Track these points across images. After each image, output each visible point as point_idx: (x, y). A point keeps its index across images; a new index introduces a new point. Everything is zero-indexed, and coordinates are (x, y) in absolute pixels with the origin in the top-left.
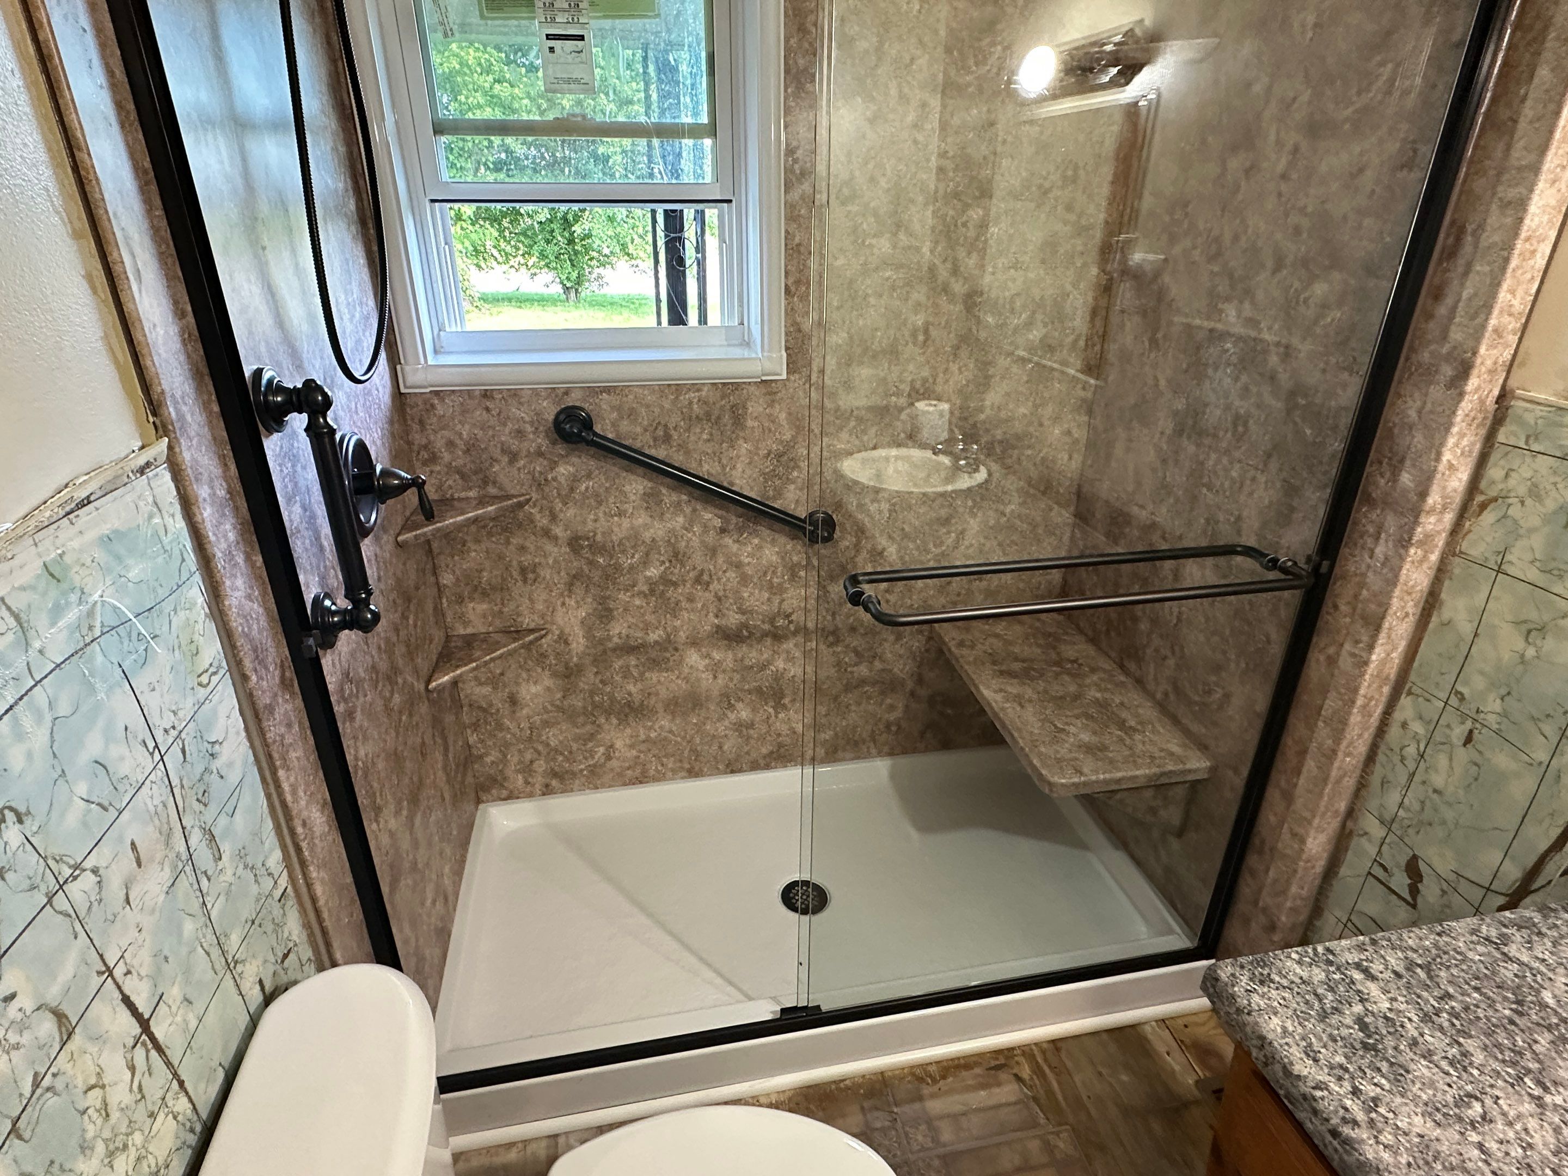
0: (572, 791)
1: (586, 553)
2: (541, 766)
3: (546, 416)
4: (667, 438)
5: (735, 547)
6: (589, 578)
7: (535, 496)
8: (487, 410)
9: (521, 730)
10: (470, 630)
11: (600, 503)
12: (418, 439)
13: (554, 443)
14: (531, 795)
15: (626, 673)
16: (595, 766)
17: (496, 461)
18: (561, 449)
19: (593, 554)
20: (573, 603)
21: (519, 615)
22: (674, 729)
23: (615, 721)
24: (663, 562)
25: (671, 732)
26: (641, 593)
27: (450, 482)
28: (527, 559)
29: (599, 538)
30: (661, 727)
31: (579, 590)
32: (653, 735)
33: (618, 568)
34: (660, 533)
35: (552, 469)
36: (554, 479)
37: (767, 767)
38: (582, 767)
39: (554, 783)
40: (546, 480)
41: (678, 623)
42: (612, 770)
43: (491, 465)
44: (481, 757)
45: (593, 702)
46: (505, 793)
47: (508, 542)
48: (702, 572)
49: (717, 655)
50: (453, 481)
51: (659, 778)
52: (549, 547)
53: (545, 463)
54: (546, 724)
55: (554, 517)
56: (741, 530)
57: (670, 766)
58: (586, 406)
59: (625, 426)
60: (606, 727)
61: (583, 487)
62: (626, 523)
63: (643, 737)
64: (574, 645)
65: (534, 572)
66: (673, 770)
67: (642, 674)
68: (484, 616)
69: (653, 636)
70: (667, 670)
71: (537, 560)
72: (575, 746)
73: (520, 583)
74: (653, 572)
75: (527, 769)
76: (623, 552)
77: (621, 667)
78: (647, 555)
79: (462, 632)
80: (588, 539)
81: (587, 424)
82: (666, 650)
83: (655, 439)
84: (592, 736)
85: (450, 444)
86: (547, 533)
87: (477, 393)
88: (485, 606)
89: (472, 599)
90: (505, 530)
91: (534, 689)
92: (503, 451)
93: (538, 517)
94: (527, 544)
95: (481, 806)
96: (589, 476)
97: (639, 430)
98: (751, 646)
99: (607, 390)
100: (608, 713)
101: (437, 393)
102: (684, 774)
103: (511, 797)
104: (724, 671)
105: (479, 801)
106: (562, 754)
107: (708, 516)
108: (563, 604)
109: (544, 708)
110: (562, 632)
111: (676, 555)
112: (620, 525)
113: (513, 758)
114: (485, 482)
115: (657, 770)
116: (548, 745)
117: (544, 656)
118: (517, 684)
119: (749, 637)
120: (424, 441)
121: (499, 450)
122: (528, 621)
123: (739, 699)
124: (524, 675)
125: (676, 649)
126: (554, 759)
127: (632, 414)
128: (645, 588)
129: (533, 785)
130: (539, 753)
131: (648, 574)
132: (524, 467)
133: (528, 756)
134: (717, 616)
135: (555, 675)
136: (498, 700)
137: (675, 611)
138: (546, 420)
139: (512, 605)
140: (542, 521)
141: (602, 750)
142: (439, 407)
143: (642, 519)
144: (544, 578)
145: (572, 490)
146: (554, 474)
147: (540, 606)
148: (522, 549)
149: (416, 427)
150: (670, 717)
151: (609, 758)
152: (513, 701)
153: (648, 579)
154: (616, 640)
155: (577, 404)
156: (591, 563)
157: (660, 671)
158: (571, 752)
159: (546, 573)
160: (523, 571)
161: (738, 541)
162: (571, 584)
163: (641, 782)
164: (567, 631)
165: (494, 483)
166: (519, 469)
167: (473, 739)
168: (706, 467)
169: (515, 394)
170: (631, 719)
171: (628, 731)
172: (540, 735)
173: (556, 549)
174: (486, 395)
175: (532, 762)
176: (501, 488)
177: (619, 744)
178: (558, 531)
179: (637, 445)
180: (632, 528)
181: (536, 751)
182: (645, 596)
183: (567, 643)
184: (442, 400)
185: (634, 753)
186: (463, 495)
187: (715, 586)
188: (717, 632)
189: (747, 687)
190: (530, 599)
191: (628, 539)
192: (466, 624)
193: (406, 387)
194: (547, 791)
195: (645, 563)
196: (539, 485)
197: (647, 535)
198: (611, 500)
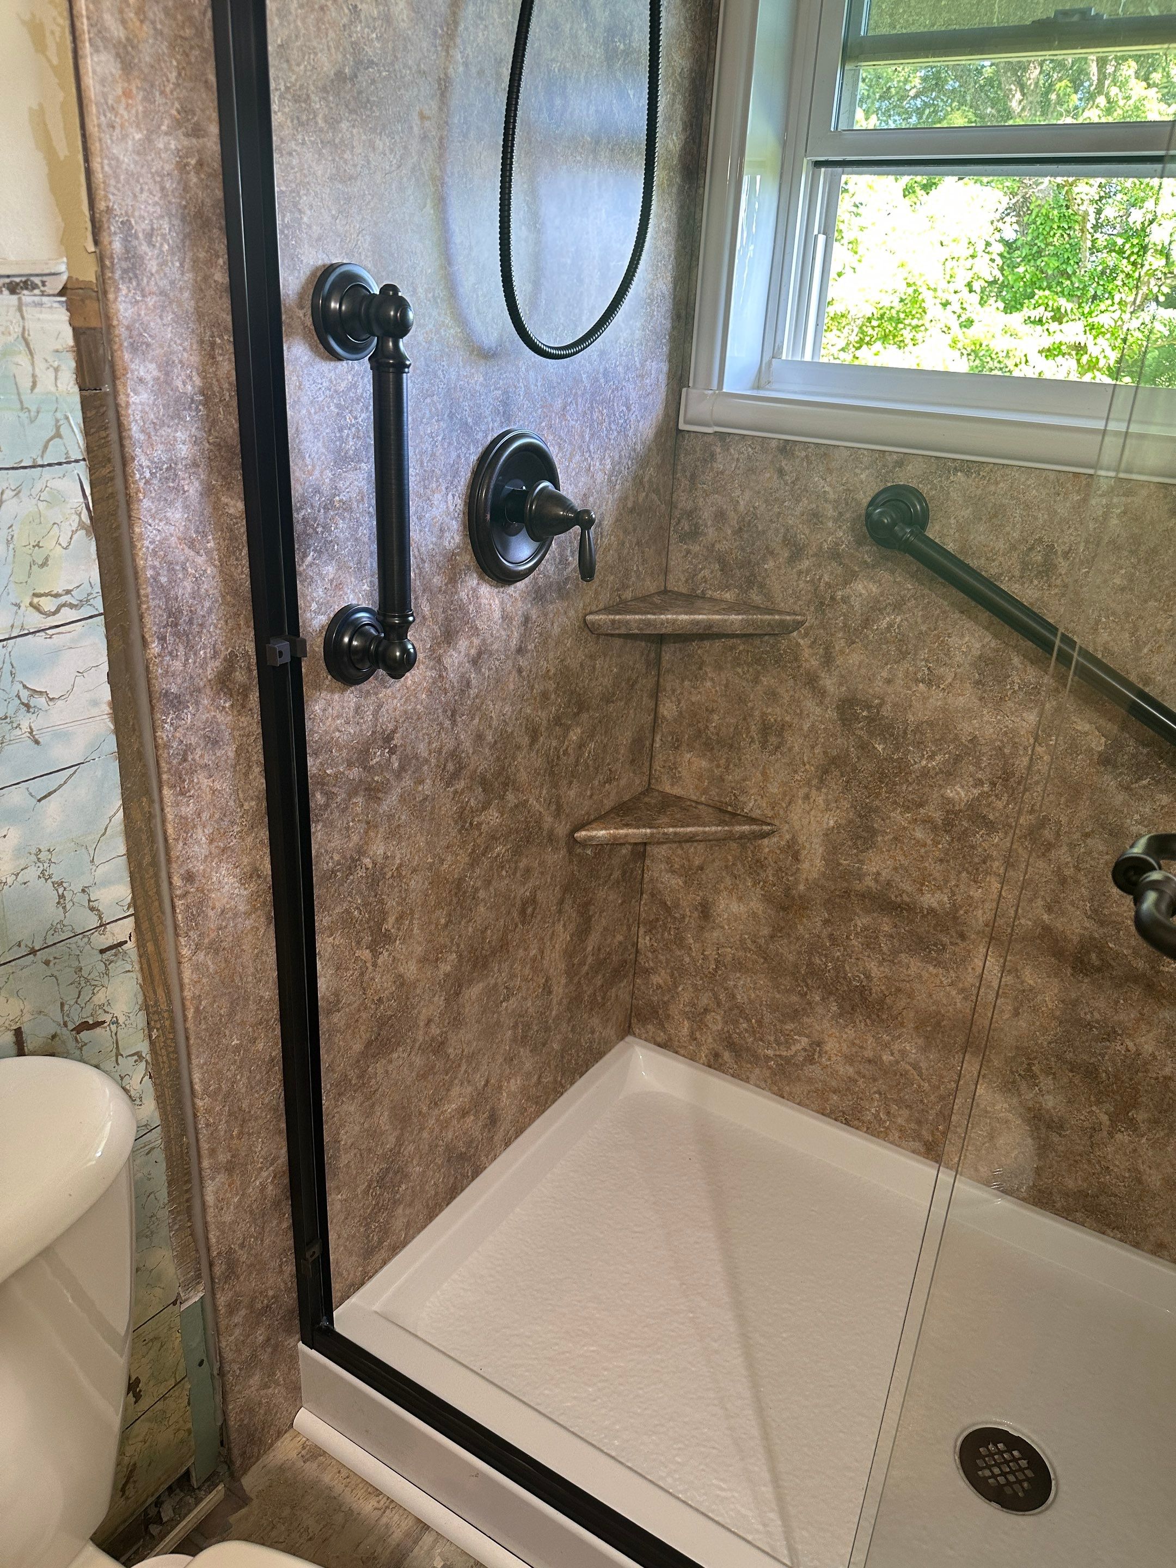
0: (747, 1080)
1: (860, 729)
2: (716, 1022)
3: (860, 496)
4: (1047, 569)
5: (1120, 798)
6: (854, 770)
7: (811, 620)
8: (781, 472)
9: (705, 958)
10: (677, 791)
11: (903, 655)
12: (684, 501)
13: (859, 543)
14: (692, 1057)
15: (871, 943)
16: (788, 1060)
17: (772, 553)
18: (867, 553)
19: (871, 734)
20: (820, 800)
21: (743, 792)
22: (923, 1065)
23: (834, 1008)
24: (980, 783)
25: (916, 1066)
26: (927, 821)
27: (706, 572)
28: (775, 713)
29: (886, 711)
30: (903, 1053)
31: (835, 783)
32: (886, 1058)
33: (902, 767)
34: (989, 731)
35: (846, 583)
36: (845, 600)
37: (1066, 1213)
38: (770, 1052)
39: (727, 1056)
40: (833, 598)
41: (977, 894)
42: (810, 1081)
43: (764, 559)
44: (647, 971)
45: (810, 964)
46: (662, 1037)
47: (756, 681)
48: (1043, 822)
49: (1030, 977)
50: (710, 571)
51: (876, 1130)
52: (810, 705)
53: (840, 570)
54: (739, 966)
55: (828, 660)
56: (1140, 770)
57: (900, 1121)
58: (924, 489)
59: (980, 535)
60: (820, 1010)
61: (884, 624)
62: (936, 698)
63: (869, 1054)
64: (806, 865)
65: (780, 734)
66: (902, 1130)
67: (895, 952)
68: (700, 778)
69: (930, 900)
70: (938, 964)
71: (788, 719)
72: (768, 1018)
73: (756, 746)
74: (959, 793)
75: (698, 1018)
76: (919, 744)
77: (865, 928)
78: (957, 759)
79: (668, 789)
80: (868, 707)
81: (920, 521)
82: (946, 930)
83: (1025, 565)
84: (795, 1015)
85: (720, 516)
86: (812, 681)
87: (774, 444)
88: (704, 764)
89: (691, 748)
90: (758, 661)
91: (735, 907)
92: (786, 542)
93: (806, 653)
94: (781, 691)
95: (629, 1039)
96: (898, 607)
97: (1001, 545)
98: (1100, 987)
99: (967, 468)
100: (829, 991)
101: (722, 436)
102: (917, 1145)
103: (666, 1045)
104: (1035, 1010)
105: (626, 1030)
106: (749, 1021)
107: (1082, 726)
108: (807, 797)
109: (742, 941)
110: (794, 839)
111: (1007, 775)
112: (925, 699)
113: (686, 995)
114: (750, 582)
115: (876, 1116)
116: (733, 997)
117: (760, 864)
118: (717, 892)
119: (1099, 970)
120: (689, 506)
121: (779, 539)
122: (752, 804)
123: (1048, 1071)
124: (728, 881)
125: (962, 936)
126: (736, 1023)
127: (996, 516)
128: (938, 816)
129: (699, 1045)
130: (719, 1004)
131: (950, 793)
132: (808, 571)
133: (705, 1000)
134: (1049, 909)
135: (768, 899)
136: (688, 901)
137: (977, 871)
138: (859, 504)
139: (737, 774)
140: (811, 660)
141: (804, 1041)
142: (719, 458)
143: (964, 698)
144: (790, 749)
145: (867, 622)
146: (848, 591)
147: (774, 789)
148: (772, 695)
149: (685, 483)
150: (920, 1041)
151: (810, 1060)
152: (705, 911)
153: (947, 804)
154: (869, 882)
155: (913, 484)
156: (863, 747)
157: (928, 960)
158: (760, 1022)
159: (795, 742)
160: (766, 729)
161: (1128, 789)
162: (826, 772)
163: (847, 1123)
164: (802, 839)
165: (762, 586)
166: (800, 573)
167: (645, 942)
168: (1104, 636)
169: (825, 453)
170: (858, 1017)
171: (850, 1033)
172: (725, 979)
173: (818, 710)
174: (786, 449)
175: (706, 1010)
176: (769, 596)
177: (831, 1045)
178: (829, 682)
179: (991, 570)
180: (944, 710)
181: (716, 997)
182: (935, 828)
183: (796, 857)
184: (726, 448)
185: (851, 1070)
186: (717, 595)
187: (1062, 854)
188: (1041, 937)
189: (1069, 1056)
190: (764, 774)
191: (931, 724)
192: (675, 780)
193: (686, 422)
194: (715, 1063)
195: (950, 773)
196: (822, 604)
197: (966, 728)
198: (923, 654)
